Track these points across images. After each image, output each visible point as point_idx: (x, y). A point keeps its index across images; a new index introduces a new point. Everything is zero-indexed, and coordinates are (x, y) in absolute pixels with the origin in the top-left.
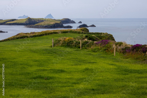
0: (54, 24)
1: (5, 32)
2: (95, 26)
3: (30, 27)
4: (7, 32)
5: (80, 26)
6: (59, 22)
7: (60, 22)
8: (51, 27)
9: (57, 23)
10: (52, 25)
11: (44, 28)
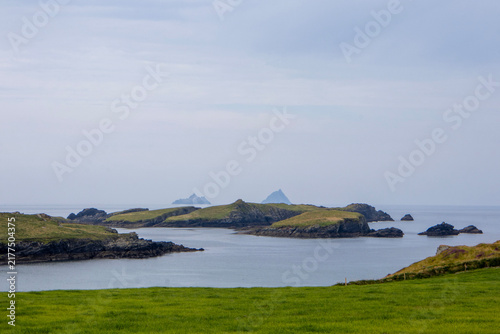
0: (341, 222)
1: (195, 250)
2: (481, 232)
3: (258, 233)
5: (430, 230)
6: (354, 216)
7: (359, 215)
8: (331, 232)
10: (335, 225)
11: (307, 237)
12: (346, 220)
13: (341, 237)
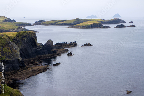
0: (92, 24)
4: (38, 32)
5: (117, 26)
6: (97, 23)
7: (99, 22)
8: (88, 27)
9: (96, 24)
10: (90, 25)
12: (94, 24)
13: (92, 28)
